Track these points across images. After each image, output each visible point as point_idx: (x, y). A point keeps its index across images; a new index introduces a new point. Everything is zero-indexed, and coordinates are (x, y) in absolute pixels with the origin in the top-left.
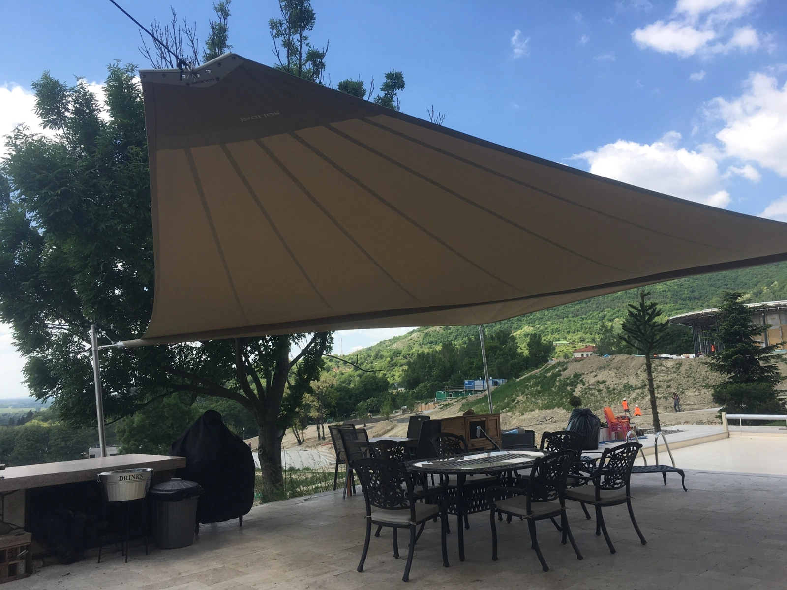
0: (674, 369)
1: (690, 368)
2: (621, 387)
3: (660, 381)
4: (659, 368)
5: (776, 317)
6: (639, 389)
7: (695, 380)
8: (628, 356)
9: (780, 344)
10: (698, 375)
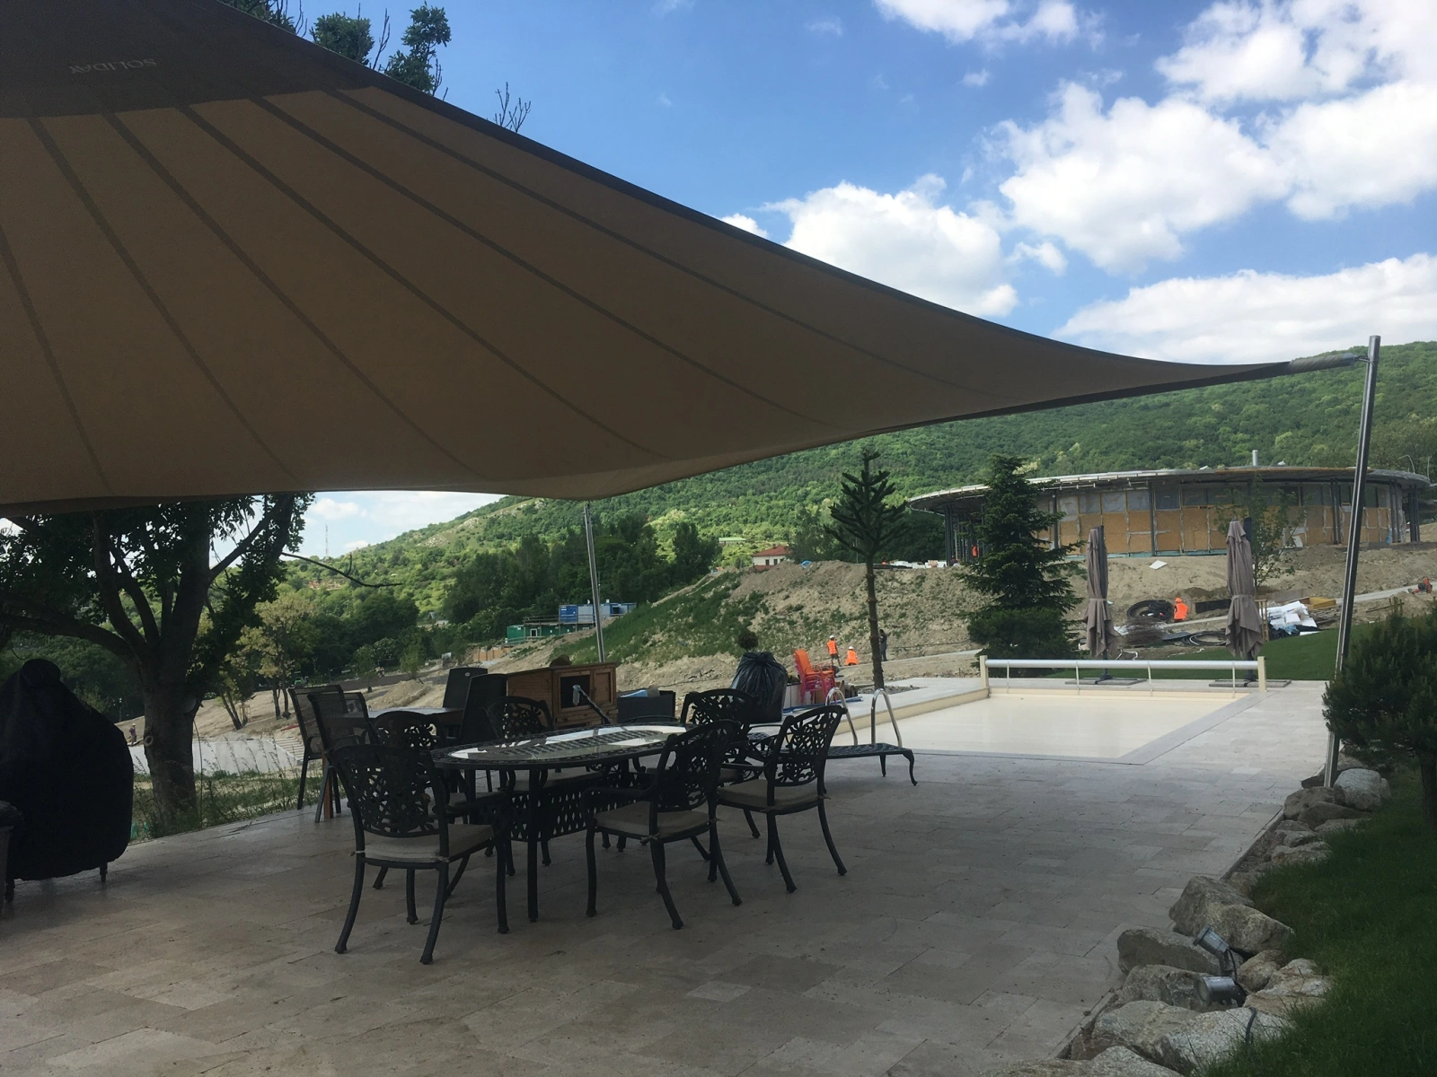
0: (913, 586)
1: (938, 585)
2: (827, 617)
3: (889, 606)
4: (890, 583)
5: (1073, 501)
6: (856, 619)
7: (944, 604)
8: (841, 563)
9: (1076, 545)
10: (950, 596)
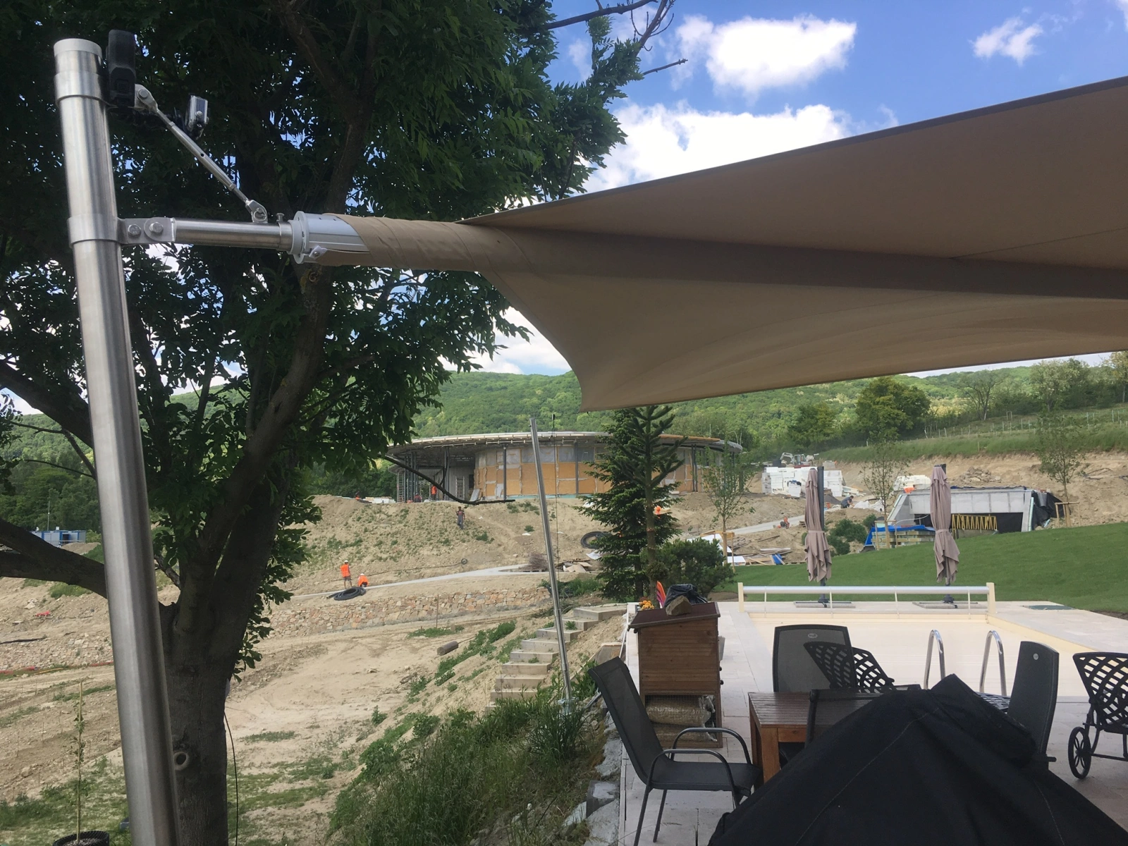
0: (399, 518)
1: (421, 517)
2: (324, 544)
3: (381, 535)
4: (378, 515)
6: (351, 546)
7: (429, 533)
8: (333, 497)
10: (433, 526)
